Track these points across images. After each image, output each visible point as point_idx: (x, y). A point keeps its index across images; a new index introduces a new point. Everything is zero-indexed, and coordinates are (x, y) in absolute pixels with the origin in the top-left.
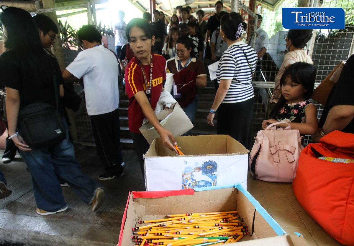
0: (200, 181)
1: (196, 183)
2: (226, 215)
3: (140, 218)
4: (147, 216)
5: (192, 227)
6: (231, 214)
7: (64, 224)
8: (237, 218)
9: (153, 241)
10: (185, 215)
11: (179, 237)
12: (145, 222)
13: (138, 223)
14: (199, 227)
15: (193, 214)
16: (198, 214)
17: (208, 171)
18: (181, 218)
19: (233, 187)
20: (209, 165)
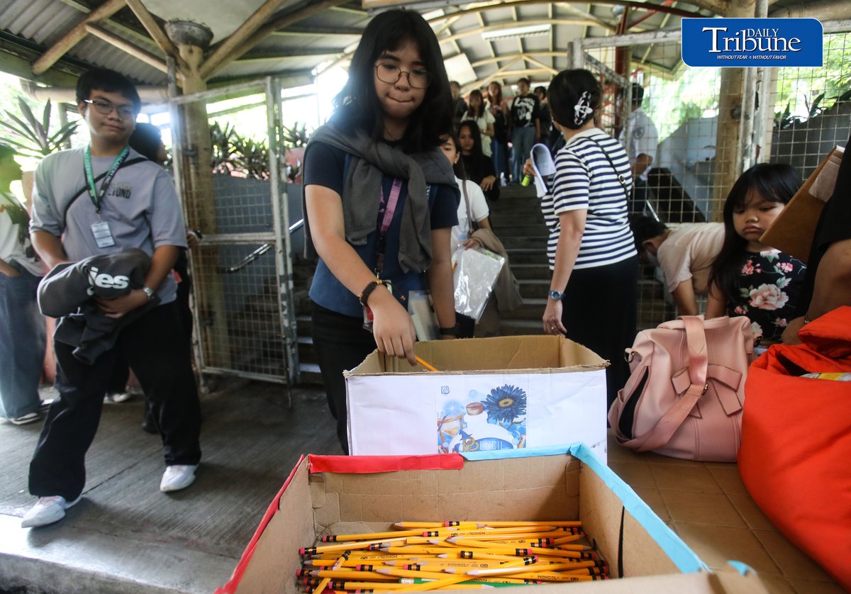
2: (551, 530)
3: (326, 528)
4: (344, 523)
5: (455, 556)
6: (565, 528)
8: (581, 539)
9: (348, 586)
10: (440, 524)
11: (415, 578)
12: (338, 538)
13: (322, 540)
14: (474, 555)
15: (460, 523)
16: (473, 524)
17: (502, 412)
18: (429, 530)
19: (565, 452)
20: (505, 398)
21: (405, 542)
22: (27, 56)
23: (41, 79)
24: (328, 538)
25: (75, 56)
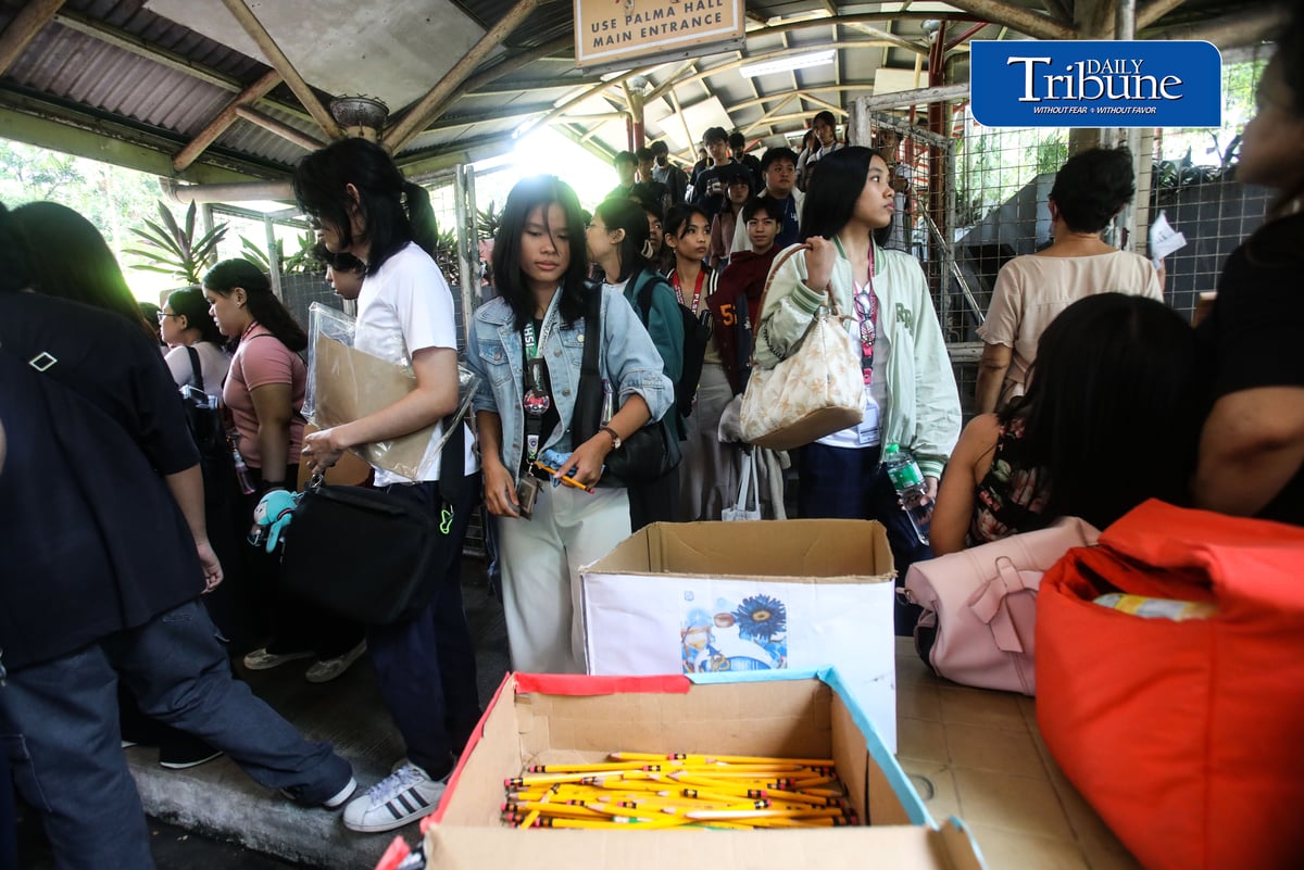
0: (734, 658)
1: (722, 662)
2: (796, 770)
3: (534, 755)
4: (554, 751)
5: (677, 795)
6: (813, 768)
8: (831, 782)
9: (556, 823)
10: (663, 757)
11: (631, 818)
12: (546, 769)
14: (699, 795)
15: (688, 756)
16: (702, 758)
17: (757, 626)
18: (650, 764)
19: (812, 676)
20: (760, 610)
21: (622, 777)
22: (167, 149)
23: (184, 174)
24: (536, 768)
25: (222, 144)
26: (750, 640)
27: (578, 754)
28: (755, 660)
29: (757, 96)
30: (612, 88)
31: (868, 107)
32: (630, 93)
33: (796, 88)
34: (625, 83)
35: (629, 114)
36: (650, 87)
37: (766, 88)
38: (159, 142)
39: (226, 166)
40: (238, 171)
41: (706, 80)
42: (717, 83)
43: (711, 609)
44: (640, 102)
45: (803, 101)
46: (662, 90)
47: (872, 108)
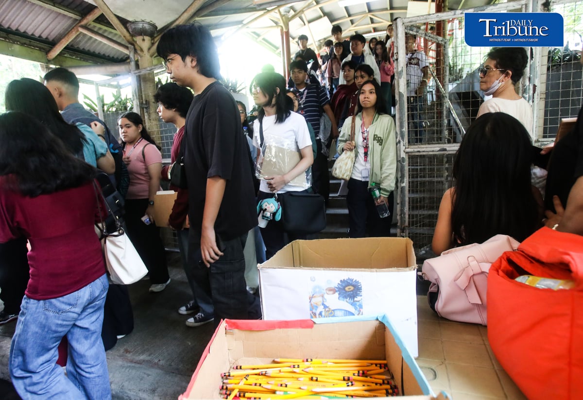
0: (336, 310)
1: (330, 312)
2: (367, 366)
3: (236, 361)
5: (308, 379)
6: (376, 365)
7: (145, 373)
8: (384, 372)
9: (247, 395)
10: (301, 360)
11: (284, 392)
13: (233, 368)
14: (319, 379)
15: (313, 360)
16: (321, 360)
17: (348, 293)
18: (294, 364)
19: (375, 318)
20: (349, 285)
21: (280, 371)
22: (44, 49)
23: (52, 62)
24: (237, 367)
25: (72, 46)
26: (344, 301)
27: (258, 359)
28: (347, 311)
29: (347, 16)
30: (272, 13)
31: (403, 24)
32: (282, 16)
33: (367, 11)
34: (279, 11)
35: (282, 27)
36: (292, 13)
37: (352, 12)
38: (39, 45)
39: (74, 57)
40: (80, 60)
41: (321, 9)
42: (327, 10)
43: (325, 286)
44: (287, 20)
45: (371, 19)
46: (298, 14)
47: (405, 24)
